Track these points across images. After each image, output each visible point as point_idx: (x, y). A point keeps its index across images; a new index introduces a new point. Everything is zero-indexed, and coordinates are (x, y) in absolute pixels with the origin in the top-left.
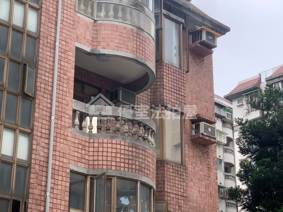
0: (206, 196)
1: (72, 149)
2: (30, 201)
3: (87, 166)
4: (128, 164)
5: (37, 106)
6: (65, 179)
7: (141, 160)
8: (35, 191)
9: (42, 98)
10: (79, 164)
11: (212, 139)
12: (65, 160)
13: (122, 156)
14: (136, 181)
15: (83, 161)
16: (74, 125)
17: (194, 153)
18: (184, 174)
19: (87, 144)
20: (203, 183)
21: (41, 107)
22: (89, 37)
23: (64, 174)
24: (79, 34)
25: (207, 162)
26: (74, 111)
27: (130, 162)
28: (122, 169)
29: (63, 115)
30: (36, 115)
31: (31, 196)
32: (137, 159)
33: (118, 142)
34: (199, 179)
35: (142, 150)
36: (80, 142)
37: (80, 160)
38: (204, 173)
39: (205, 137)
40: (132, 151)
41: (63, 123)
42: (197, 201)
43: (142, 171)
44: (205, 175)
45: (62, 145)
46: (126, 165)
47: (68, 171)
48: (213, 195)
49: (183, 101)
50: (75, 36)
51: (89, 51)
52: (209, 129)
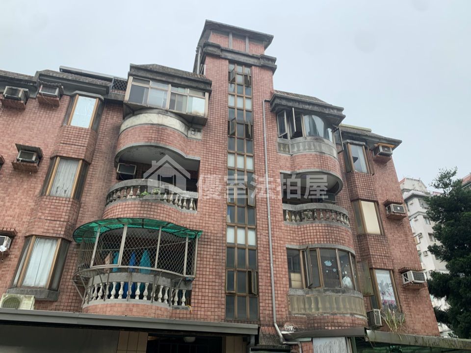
1: (286, 234)
2: (260, 271)
3: (298, 244)
4: (326, 238)
5: (257, 211)
6: (283, 254)
7: (336, 235)
8: (262, 264)
9: (260, 206)
10: (292, 243)
11: (402, 215)
12: (282, 242)
13: (321, 234)
14: (335, 249)
15: (295, 241)
16: (285, 219)
17: (390, 226)
18: (384, 241)
19: (296, 230)
20: (403, 246)
21: (260, 211)
22: (288, 165)
23: (282, 251)
24: (281, 164)
26: (284, 211)
27: (328, 237)
28: (322, 242)
29: (276, 214)
30: (258, 217)
31: (260, 267)
32: (333, 234)
33: (317, 225)
34: (399, 243)
35: (336, 228)
36: (291, 229)
37: (292, 241)
38: (402, 239)
39: (396, 214)
40: (328, 230)
41: (277, 219)
42: (400, 259)
43: (338, 242)
45: (278, 233)
46: (325, 239)
47: (285, 249)
49: (374, 193)
50: (279, 167)
51: (289, 173)
52: (398, 208)
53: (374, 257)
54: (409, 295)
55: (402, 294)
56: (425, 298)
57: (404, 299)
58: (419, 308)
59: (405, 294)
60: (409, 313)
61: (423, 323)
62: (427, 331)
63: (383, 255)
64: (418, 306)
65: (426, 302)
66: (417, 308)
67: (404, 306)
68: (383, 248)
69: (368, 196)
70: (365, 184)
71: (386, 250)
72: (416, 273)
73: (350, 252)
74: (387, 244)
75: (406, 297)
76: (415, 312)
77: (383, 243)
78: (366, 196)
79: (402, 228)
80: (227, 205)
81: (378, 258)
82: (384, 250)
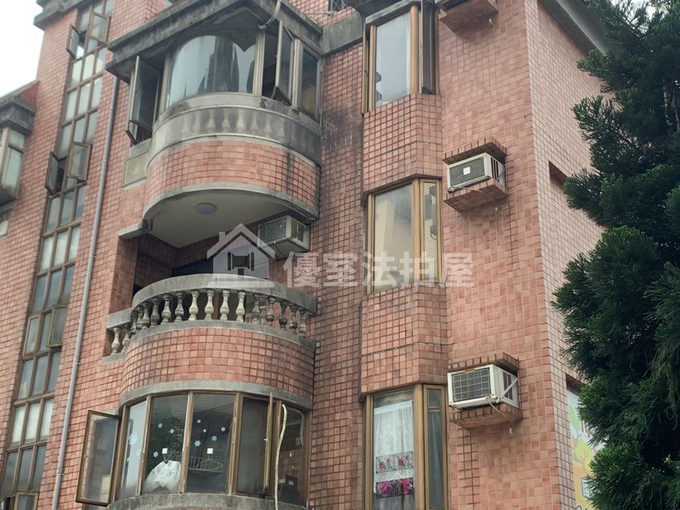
0: (504, 312)
1: (99, 388)
2: (42, 489)
3: (117, 403)
15: (113, 398)
19: (121, 370)
20: (495, 285)
21: (68, 352)
26: (113, 332)
29: (93, 346)
36: (111, 372)
37: (108, 400)
42: (476, 334)
44: (501, 266)
48: (526, 299)
49: (408, 155)
50: (118, 223)
51: (137, 229)
52: (467, 171)
53: (370, 358)
54: (481, 449)
63: (396, 344)
64: (505, 479)
65: (537, 457)
66: (501, 486)
67: (457, 487)
68: (402, 322)
69: (390, 174)
70: (390, 136)
71: (409, 327)
72: (464, 377)
73: (190, 390)
74: (416, 304)
75: (468, 458)
76: (489, 500)
77: (402, 308)
78: (384, 176)
79: (505, 225)
80: (22, 361)
81: (380, 360)
82: (403, 329)
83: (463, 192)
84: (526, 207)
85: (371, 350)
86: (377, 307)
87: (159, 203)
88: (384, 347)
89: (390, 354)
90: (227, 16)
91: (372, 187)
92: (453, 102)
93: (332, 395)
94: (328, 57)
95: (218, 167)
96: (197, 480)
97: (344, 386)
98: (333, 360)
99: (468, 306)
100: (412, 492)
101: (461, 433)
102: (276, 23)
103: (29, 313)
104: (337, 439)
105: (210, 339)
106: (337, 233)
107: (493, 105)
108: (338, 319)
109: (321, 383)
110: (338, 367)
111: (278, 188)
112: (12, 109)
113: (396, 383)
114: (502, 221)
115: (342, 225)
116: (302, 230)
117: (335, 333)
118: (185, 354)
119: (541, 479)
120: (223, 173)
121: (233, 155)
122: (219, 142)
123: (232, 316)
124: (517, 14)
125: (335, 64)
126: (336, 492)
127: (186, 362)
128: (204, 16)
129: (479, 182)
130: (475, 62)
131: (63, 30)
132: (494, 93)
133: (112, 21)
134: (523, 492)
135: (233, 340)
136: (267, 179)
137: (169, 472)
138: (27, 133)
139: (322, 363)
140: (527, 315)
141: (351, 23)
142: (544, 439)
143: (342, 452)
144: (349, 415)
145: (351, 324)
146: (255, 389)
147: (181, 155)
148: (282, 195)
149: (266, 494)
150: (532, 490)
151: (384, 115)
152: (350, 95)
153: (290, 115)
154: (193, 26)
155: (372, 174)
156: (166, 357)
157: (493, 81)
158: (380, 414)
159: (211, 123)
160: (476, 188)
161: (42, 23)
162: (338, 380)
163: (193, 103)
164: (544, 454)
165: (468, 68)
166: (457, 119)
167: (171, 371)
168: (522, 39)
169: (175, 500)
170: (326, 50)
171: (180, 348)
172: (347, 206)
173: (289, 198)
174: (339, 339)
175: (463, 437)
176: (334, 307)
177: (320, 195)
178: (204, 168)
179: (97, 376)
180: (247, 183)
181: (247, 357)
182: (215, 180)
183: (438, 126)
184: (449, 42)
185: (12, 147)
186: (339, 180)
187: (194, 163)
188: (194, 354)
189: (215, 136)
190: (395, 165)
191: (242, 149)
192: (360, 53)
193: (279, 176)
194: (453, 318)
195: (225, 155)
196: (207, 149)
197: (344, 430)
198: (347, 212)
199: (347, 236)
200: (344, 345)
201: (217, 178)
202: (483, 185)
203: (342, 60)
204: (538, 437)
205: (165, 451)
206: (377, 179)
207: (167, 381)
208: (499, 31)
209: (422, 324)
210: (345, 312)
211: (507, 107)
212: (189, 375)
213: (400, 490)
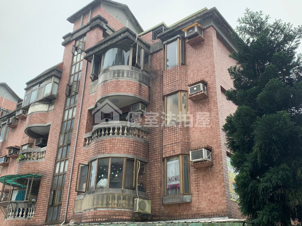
0: (207, 132)
1: (83, 156)
5: (71, 146)
8: (67, 183)
14: (96, 159)
15: (87, 159)
19: (89, 151)
24: (90, 103)
25: (208, 108)
30: (70, 150)
36: (86, 151)
37: (85, 160)
41: (80, 147)
42: (198, 139)
48: (214, 128)
49: (177, 84)
50: (88, 105)
51: (93, 107)
52: (195, 89)
53: (166, 147)
54: (200, 174)
55: (194, 175)
56: (217, 173)
57: (194, 180)
58: (209, 185)
59: (196, 174)
60: (197, 193)
61: (209, 200)
62: (212, 208)
63: (174, 142)
64: (208, 184)
65: (218, 177)
66: (206, 186)
67: (193, 186)
68: (176, 135)
69: (171, 90)
70: (171, 78)
71: (178, 137)
72: (195, 152)
73: (110, 157)
74: (180, 130)
75: (196, 177)
76: (203, 190)
77: (175, 131)
78: (170, 91)
79: (207, 105)
80: (58, 148)
81: (169, 147)
82: (176, 137)
83: (194, 95)
84: (213, 99)
85: (166, 144)
86: (168, 131)
87: (100, 100)
88: (170, 143)
89: (172, 145)
90: (121, 42)
91: (166, 94)
92: (191, 68)
93: (154, 158)
94: (152, 54)
95: (118, 88)
96: (112, 184)
97: (158, 155)
98: (154, 147)
99: (196, 130)
100: (179, 188)
101: (194, 170)
102: (136, 44)
103: (60, 133)
104: (156, 171)
105: (116, 141)
106: (155, 108)
107: (203, 69)
108: (156, 135)
109: (151, 154)
110: (156, 149)
111: (137, 94)
112: (55, 71)
113: (174, 154)
114: (206, 104)
115: (157, 106)
116: (144, 107)
117: (155, 139)
118: (109, 146)
119: (219, 184)
120: (120, 90)
121: (123, 84)
122: (119, 80)
123: (123, 134)
124: (210, 40)
125: (155, 56)
126: (156, 188)
127: (109, 148)
128: (114, 42)
129: (199, 92)
130: (197, 55)
131: (71, 46)
132: (203, 65)
133: (86, 44)
134: (213, 188)
135: (123, 141)
136: (133, 91)
137: (104, 182)
138: (60, 78)
139: (151, 148)
140: (214, 133)
141: (159, 44)
142: (220, 171)
143: (157, 176)
144: (159, 164)
145: (160, 136)
146: (130, 156)
147: (107, 84)
148: (138, 96)
149: (134, 189)
150: (216, 187)
151: (169, 72)
152: (159, 66)
153: (141, 72)
154: (111, 45)
155: (166, 90)
156: (103, 146)
157: (203, 61)
158: (169, 164)
159: (116, 75)
160: (198, 94)
161: (65, 44)
162: (156, 153)
163: (111, 69)
164: (220, 176)
165: (195, 57)
166: (192, 73)
167: (104, 151)
168: (212, 48)
169: (106, 191)
170: (152, 52)
171: (107, 144)
172: (158, 100)
173: (140, 97)
174: (156, 141)
175: (195, 171)
176: (154, 131)
177: (150, 97)
178: (114, 88)
179: (81, 153)
180: (127, 93)
181: (128, 146)
182: (117, 92)
183: (186, 75)
184: (189, 49)
185: (55, 82)
186: (156, 92)
187: (111, 87)
188: (111, 146)
189: (117, 79)
190: (173, 87)
191: (126, 83)
192: (162, 53)
193: (137, 91)
194: (191, 134)
195: (120, 84)
196: (115, 82)
197: (158, 169)
198: (158, 102)
199: (158, 109)
200: (158, 142)
201: (118, 91)
202: (200, 93)
203: (156, 55)
204: (218, 171)
205: (102, 176)
206: (168, 91)
207: (103, 154)
208: (205, 46)
209: (182, 136)
210: (158, 132)
211: (207, 69)
212: (110, 152)
213: (175, 187)
